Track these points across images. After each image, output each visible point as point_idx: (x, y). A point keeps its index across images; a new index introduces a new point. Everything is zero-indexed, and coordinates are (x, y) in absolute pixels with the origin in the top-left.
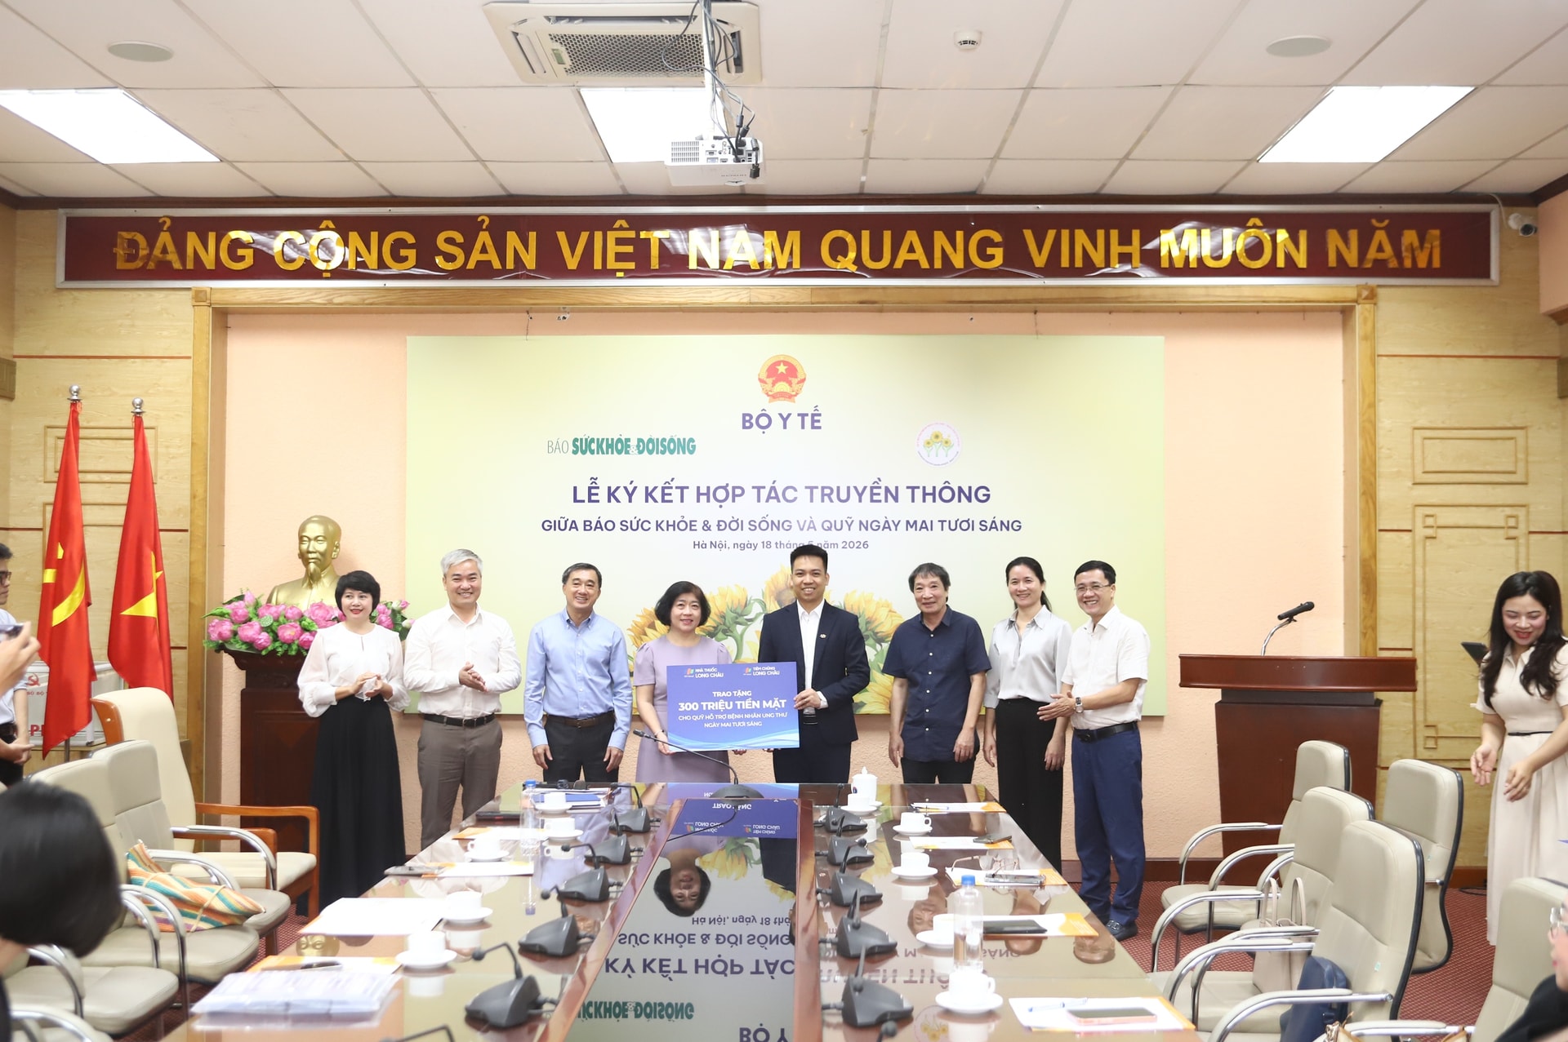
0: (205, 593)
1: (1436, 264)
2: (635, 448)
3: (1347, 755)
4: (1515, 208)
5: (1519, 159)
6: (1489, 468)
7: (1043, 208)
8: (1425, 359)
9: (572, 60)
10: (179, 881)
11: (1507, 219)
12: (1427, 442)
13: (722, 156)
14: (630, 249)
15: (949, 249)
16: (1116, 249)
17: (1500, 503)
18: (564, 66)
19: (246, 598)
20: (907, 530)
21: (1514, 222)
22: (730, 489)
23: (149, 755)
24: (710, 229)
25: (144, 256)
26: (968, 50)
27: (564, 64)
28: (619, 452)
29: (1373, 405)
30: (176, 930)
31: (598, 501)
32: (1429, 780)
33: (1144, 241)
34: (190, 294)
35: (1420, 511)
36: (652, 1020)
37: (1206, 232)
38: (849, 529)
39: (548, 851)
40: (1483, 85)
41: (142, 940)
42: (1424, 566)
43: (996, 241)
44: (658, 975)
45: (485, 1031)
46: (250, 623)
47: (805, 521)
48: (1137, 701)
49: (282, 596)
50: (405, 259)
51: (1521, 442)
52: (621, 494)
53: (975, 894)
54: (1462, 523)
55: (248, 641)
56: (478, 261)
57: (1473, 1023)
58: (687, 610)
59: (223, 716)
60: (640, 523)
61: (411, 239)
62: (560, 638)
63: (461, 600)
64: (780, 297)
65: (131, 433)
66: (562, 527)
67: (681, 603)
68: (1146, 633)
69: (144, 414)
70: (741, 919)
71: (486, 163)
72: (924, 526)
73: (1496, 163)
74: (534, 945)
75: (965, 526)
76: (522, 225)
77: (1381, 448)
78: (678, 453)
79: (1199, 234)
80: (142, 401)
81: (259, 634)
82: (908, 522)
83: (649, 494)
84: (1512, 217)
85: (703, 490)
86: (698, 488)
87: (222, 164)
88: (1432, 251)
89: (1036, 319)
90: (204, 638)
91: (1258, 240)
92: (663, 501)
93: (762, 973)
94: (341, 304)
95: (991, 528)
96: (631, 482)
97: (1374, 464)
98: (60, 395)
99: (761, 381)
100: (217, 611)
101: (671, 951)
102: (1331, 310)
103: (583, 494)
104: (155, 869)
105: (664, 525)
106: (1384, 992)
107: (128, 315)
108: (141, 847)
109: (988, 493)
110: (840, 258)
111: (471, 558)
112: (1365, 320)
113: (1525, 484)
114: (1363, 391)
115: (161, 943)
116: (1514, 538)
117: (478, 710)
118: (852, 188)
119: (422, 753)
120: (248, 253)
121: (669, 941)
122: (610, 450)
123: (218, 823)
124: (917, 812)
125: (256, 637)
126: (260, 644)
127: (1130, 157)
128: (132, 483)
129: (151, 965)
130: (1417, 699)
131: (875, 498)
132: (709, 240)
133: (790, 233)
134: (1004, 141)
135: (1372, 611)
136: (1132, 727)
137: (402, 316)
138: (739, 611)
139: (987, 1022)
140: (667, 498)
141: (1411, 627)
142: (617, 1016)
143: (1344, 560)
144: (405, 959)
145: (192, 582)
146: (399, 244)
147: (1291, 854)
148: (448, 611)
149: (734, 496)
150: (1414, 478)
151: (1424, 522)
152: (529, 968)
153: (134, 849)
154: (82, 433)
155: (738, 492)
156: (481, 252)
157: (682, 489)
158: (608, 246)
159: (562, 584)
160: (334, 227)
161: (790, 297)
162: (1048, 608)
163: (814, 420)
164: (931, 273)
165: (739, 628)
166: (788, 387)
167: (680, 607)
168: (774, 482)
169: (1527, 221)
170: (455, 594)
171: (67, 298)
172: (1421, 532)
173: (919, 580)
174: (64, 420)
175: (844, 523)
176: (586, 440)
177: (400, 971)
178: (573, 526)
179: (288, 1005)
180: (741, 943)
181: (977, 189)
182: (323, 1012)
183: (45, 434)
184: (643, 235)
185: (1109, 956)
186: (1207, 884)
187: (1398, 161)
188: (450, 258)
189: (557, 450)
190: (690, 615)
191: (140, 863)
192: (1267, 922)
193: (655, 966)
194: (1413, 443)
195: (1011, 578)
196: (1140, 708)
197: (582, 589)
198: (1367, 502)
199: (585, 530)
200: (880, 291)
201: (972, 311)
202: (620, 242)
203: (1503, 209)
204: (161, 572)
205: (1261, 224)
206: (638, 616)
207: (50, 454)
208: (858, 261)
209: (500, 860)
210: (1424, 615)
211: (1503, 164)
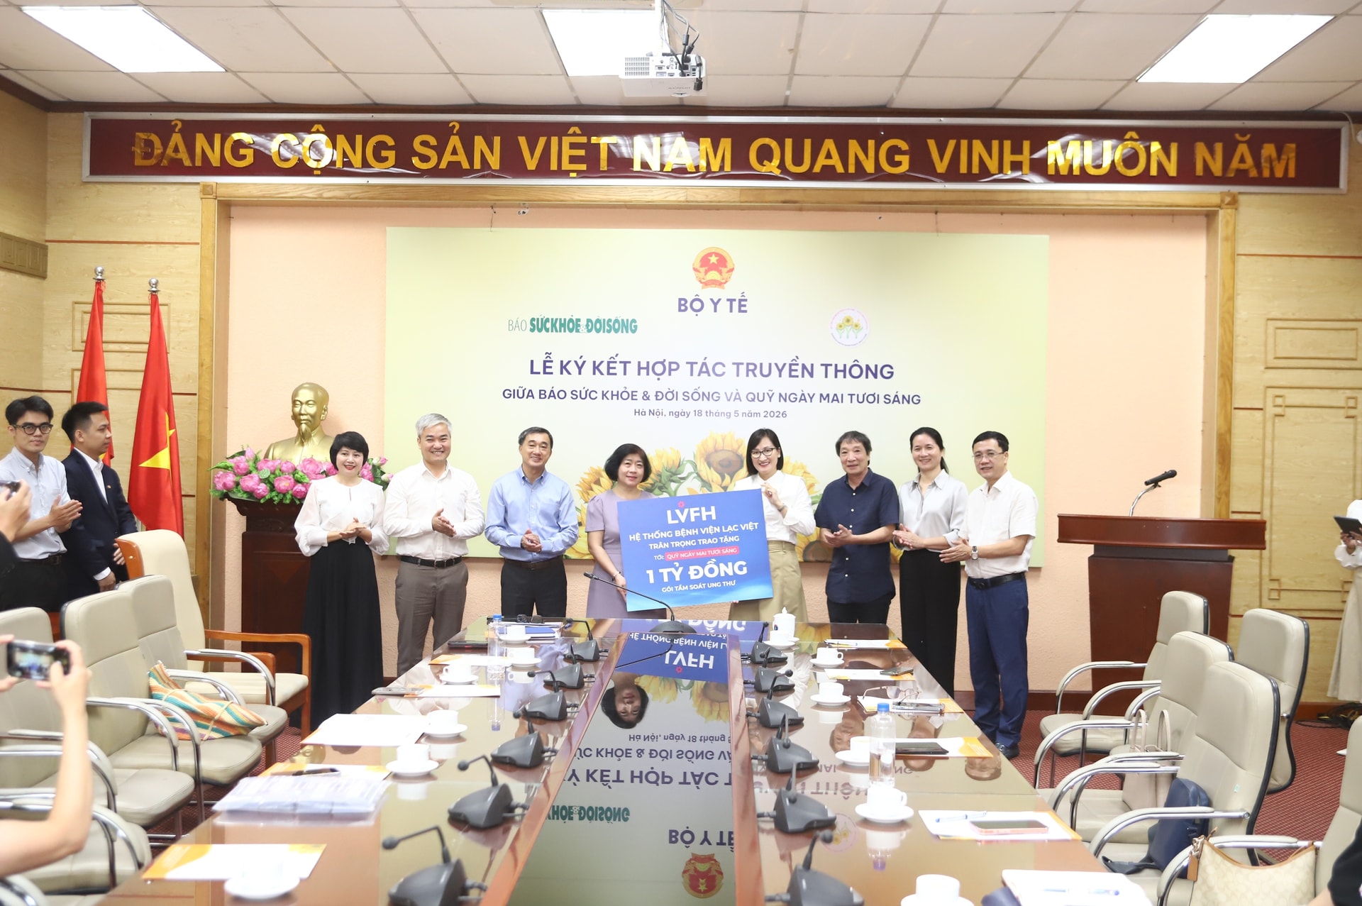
0: (211, 449)
1: (1292, 174)
2: (585, 327)
3: (1206, 604)
6: (1333, 355)
7: (945, 120)
8: (1278, 258)
10: (193, 697)
11: (1356, 135)
12: (1278, 331)
13: (670, 71)
14: (582, 153)
15: (862, 156)
16: (1008, 157)
17: (1342, 386)
19: (247, 453)
20: (821, 401)
22: (667, 364)
23: (166, 588)
24: (651, 136)
25: (158, 155)
28: (571, 331)
29: (1232, 299)
30: (192, 739)
31: (552, 373)
32: (1279, 627)
33: (1033, 151)
34: (198, 188)
35: (1271, 392)
36: (594, 822)
37: (1088, 144)
38: (770, 401)
39: (512, 676)
40: (1342, 14)
41: (163, 747)
42: (1273, 441)
43: (903, 149)
44: (599, 783)
45: (466, 831)
46: (251, 475)
47: (732, 393)
48: (1025, 555)
49: (277, 452)
50: (386, 159)
51: (1361, 333)
52: (572, 368)
53: (888, 719)
54: (1307, 403)
55: (248, 490)
56: (449, 162)
57: (1321, 839)
58: (633, 468)
59: (227, 555)
60: (588, 393)
61: (391, 142)
62: (516, 492)
63: (434, 458)
64: (713, 197)
65: (148, 309)
66: (521, 395)
67: (628, 462)
68: (1035, 496)
69: (159, 293)
70: (672, 737)
71: (458, 75)
72: (835, 398)
73: (1351, 84)
74: (505, 757)
75: (871, 399)
76: (488, 131)
77: (1238, 336)
78: (622, 332)
79: (1082, 144)
80: (157, 281)
81: (258, 485)
82: (821, 395)
83: (596, 368)
84: (1360, 133)
85: (644, 365)
86: (639, 363)
87: (227, 73)
88: (1288, 163)
89: (936, 218)
90: (210, 488)
91: (1133, 151)
92: (609, 373)
93: (689, 783)
94: (330, 198)
95: (894, 401)
96: (581, 357)
97: (1232, 351)
98: (86, 275)
99: (695, 270)
100: (222, 465)
101: (610, 763)
102: (1197, 214)
103: (538, 367)
104: (173, 686)
105: (609, 395)
106: (1242, 810)
107: (145, 206)
108: (161, 667)
109: (892, 370)
110: (766, 162)
111: (442, 421)
112: (1227, 223)
114: (1223, 285)
115: (179, 750)
116: (1353, 417)
117: (447, 553)
118: (778, 101)
119: (399, 590)
120: (249, 153)
121: (609, 755)
122: (563, 329)
123: (221, 647)
124: (830, 647)
125: (255, 487)
126: (259, 494)
127: (1024, 76)
128: (149, 353)
129: (172, 769)
130: (1263, 556)
131: (793, 373)
132: (651, 146)
133: (723, 140)
134: (913, 61)
135: (1226, 479)
136: (1020, 577)
137: (382, 209)
138: (673, 470)
139: (900, 830)
140: (611, 371)
141: (1260, 493)
142: (564, 818)
143: (1203, 434)
144: (395, 767)
145: (200, 439)
146: (381, 146)
147: (1158, 688)
148: (422, 467)
149: (671, 370)
150: (1266, 363)
151: (1274, 401)
152: (503, 778)
153: (155, 669)
154: (106, 308)
155: (674, 366)
156: (452, 154)
157: (625, 363)
158: (564, 150)
159: (518, 445)
160: (323, 130)
161: (721, 197)
162: (947, 472)
163: (741, 305)
164: (846, 177)
165: (673, 486)
166: (719, 276)
167: (627, 465)
168: (705, 358)
170: (429, 453)
171: (92, 190)
172: (1271, 410)
173: (844, 445)
174: (90, 297)
175: (766, 395)
176: (542, 319)
177: (390, 778)
178: (530, 394)
179: (295, 805)
180: (671, 757)
181: (888, 103)
182: (327, 811)
183: (73, 309)
184: (594, 140)
185: (996, 774)
186: (1082, 713)
187: (1262, 82)
188: (425, 159)
189: (517, 328)
190: (635, 473)
191: (161, 681)
192: (1136, 748)
193: (597, 776)
194: (1266, 332)
195: (914, 446)
196: (1028, 561)
197: (537, 450)
198: (1224, 384)
199: (540, 398)
200: (801, 191)
201: (880, 210)
202: (573, 146)
203: (1352, 125)
204: (173, 430)
205: (1138, 137)
206: (585, 473)
207: (78, 327)
208: (782, 166)
209: (471, 683)
210: (1272, 483)
211: (1353, 86)
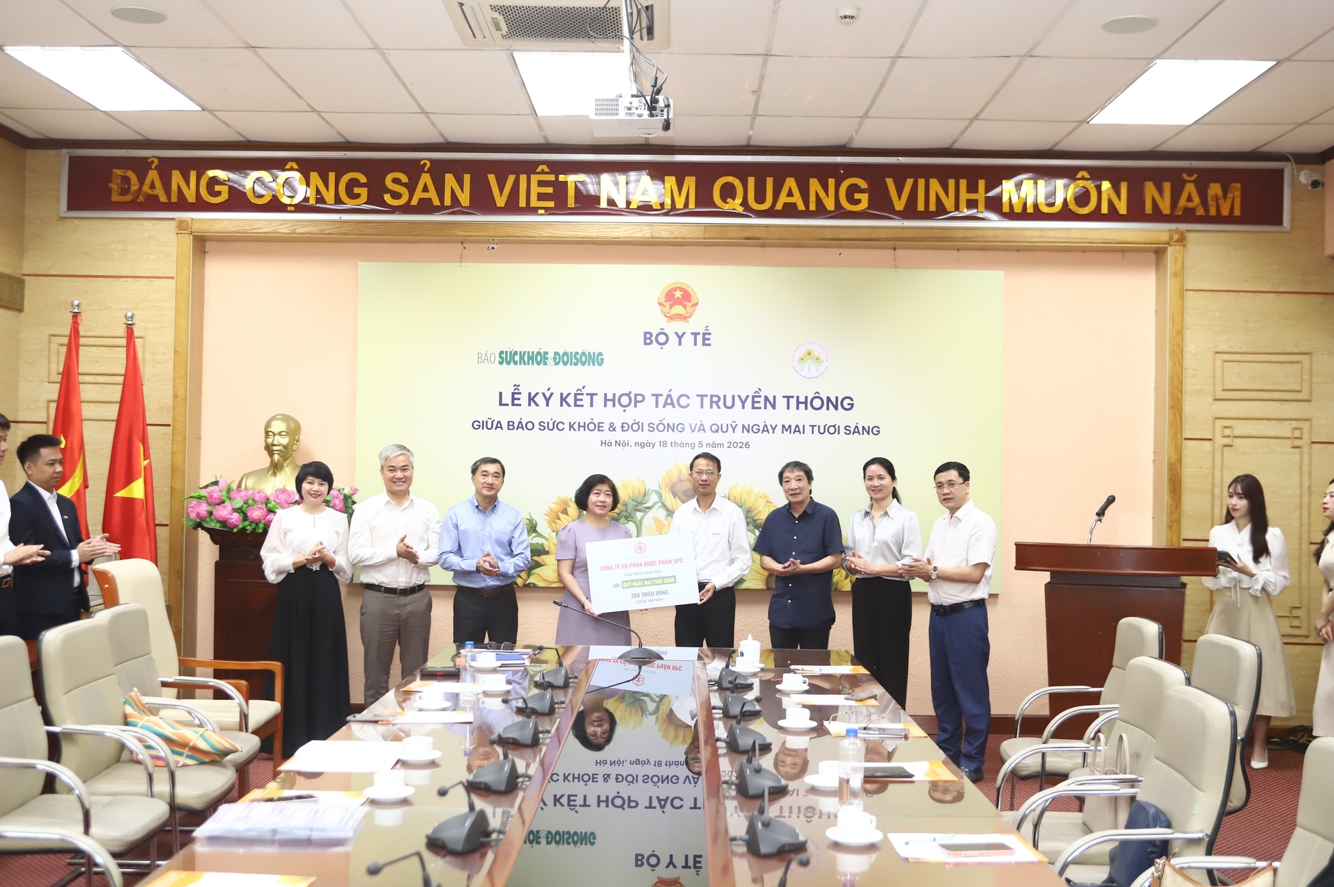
0: (184, 479)
1: (1237, 212)
2: (552, 360)
3: (1161, 630)
4: (1305, 166)
5: (1310, 124)
6: (1278, 387)
7: (903, 160)
8: (1226, 293)
9: (508, 27)
10: (169, 724)
11: (1298, 175)
12: (1226, 364)
13: (639, 112)
14: (550, 190)
15: (822, 194)
16: (964, 196)
17: (1288, 417)
18: (502, 33)
19: (220, 483)
20: (783, 433)
21: (1304, 178)
22: (632, 396)
23: (141, 615)
24: (617, 174)
25: (134, 191)
26: (849, 23)
27: (501, 30)
28: (539, 363)
29: (1181, 332)
30: (168, 765)
31: (520, 405)
32: (1233, 652)
33: (987, 190)
34: (174, 224)
35: (1220, 423)
36: (561, 846)
37: (1041, 183)
38: (734, 432)
40: (1285, 60)
41: (139, 774)
42: (1222, 470)
44: (566, 808)
45: (444, 856)
46: (224, 505)
47: (696, 424)
48: (985, 582)
49: (250, 483)
50: (358, 196)
51: (1306, 365)
52: (540, 399)
54: (1255, 434)
55: (221, 520)
56: (420, 199)
57: (1279, 859)
58: (602, 498)
59: (199, 583)
60: (556, 424)
61: (363, 179)
62: (470, 520)
63: (396, 488)
64: (678, 233)
65: (124, 342)
66: (489, 426)
67: (597, 492)
68: (994, 525)
69: (134, 326)
70: (638, 762)
71: (430, 115)
72: (797, 429)
73: (1292, 126)
74: (480, 783)
75: (832, 430)
76: (459, 169)
77: (1187, 369)
78: (589, 365)
79: (1036, 183)
80: (133, 314)
81: (231, 514)
82: (783, 426)
83: (563, 400)
84: (1302, 173)
85: (610, 397)
86: (606, 395)
87: (204, 112)
88: (1234, 200)
89: (895, 255)
90: (183, 517)
91: (1085, 189)
92: (576, 405)
93: (655, 808)
94: (303, 234)
95: (854, 432)
96: (549, 389)
97: (1182, 383)
98: (63, 308)
99: (660, 304)
100: (195, 494)
101: (577, 788)
102: (1146, 250)
103: (507, 399)
104: (148, 713)
105: (576, 426)
106: (1201, 831)
107: (121, 241)
108: (136, 695)
109: (852, 402)
110: (729, 200)
111: (404, 452)
112: (1176, 259)
113: (1309, 401)
114: (1173, 320)
115: (155, 776)
116: (1298, 447)
117: (410, 581)
118: (741, 141)
119: (364, 617)
120: (224, 189)
121: (576, 780)
122: (531, 361)
123: (193, 675)
124: (795, 673)
125: (228, 516)
126: (232, 523)
127: (979, 118)
128: (124, 384)
129: (147, 796)
131: (756, 405)
132: (617, 184)
133: (687, 179)
134: (873, 102)
135: (1177, 507)
136: (980, 604)
137: (354, 244)
138: (639, 500)
139: (869, 853)
140: (578, 403)
142: (531, 842)
143: (1154, 464)
144: (372, 793)
145: (174, 469)
146: (353, 183)
147: (1117, 712)
148: (385, 496)
149: (636, 402)
150: (1215, 395)
151: (1223, 432)
152: (480, 804)
153: (130, 696)
154: (82, 341)
155: (639, 398)
156: (423, 191)
157: (592, 395)
158: (532, 187)
160: (297, 168)
161: (686, 233)
162: (898, 501)
163: (705, 338)
164: (807, 214)
165: (639, 515)
166: (683, 310)
167: (596, 495)
168: (670, 391)
169: (1316, 177)
170: (391, 483)
171: (70, 225)
172: (1220, 441)
173: (786, 474)
174: (67, 330)
175: (730, 426)
176: (511, 352)
177: (367, 804)
178: (499, 425)
179: (275, 831)
180: (637, 782)
181: (847, 142)
182: (306, 837)
183: (50, 342)
184: (562, 178)
185: (959, 797)
186: (1041, 737)
187: (1208, 124)
188: (396, 196)
189: (486, 361)
190: (604, 502)
191: (135, 707)
192: (1096, 771)
193: (564, 801)
194: (1214, 365)
195: (867, 475)
196: (987, 589)
197: (490, 480)
198: (1175, 414)
199: (509, 429)
200: (763, 228)
201: (840, 247)
202: (541, 184)
203: (1294, 166)
204: (148, 461)
205: (1089, 177)
206: (552, 503)
207: (54, 359)
208: (745, 203)
209: (445, 710)
211: (1295, 128)
